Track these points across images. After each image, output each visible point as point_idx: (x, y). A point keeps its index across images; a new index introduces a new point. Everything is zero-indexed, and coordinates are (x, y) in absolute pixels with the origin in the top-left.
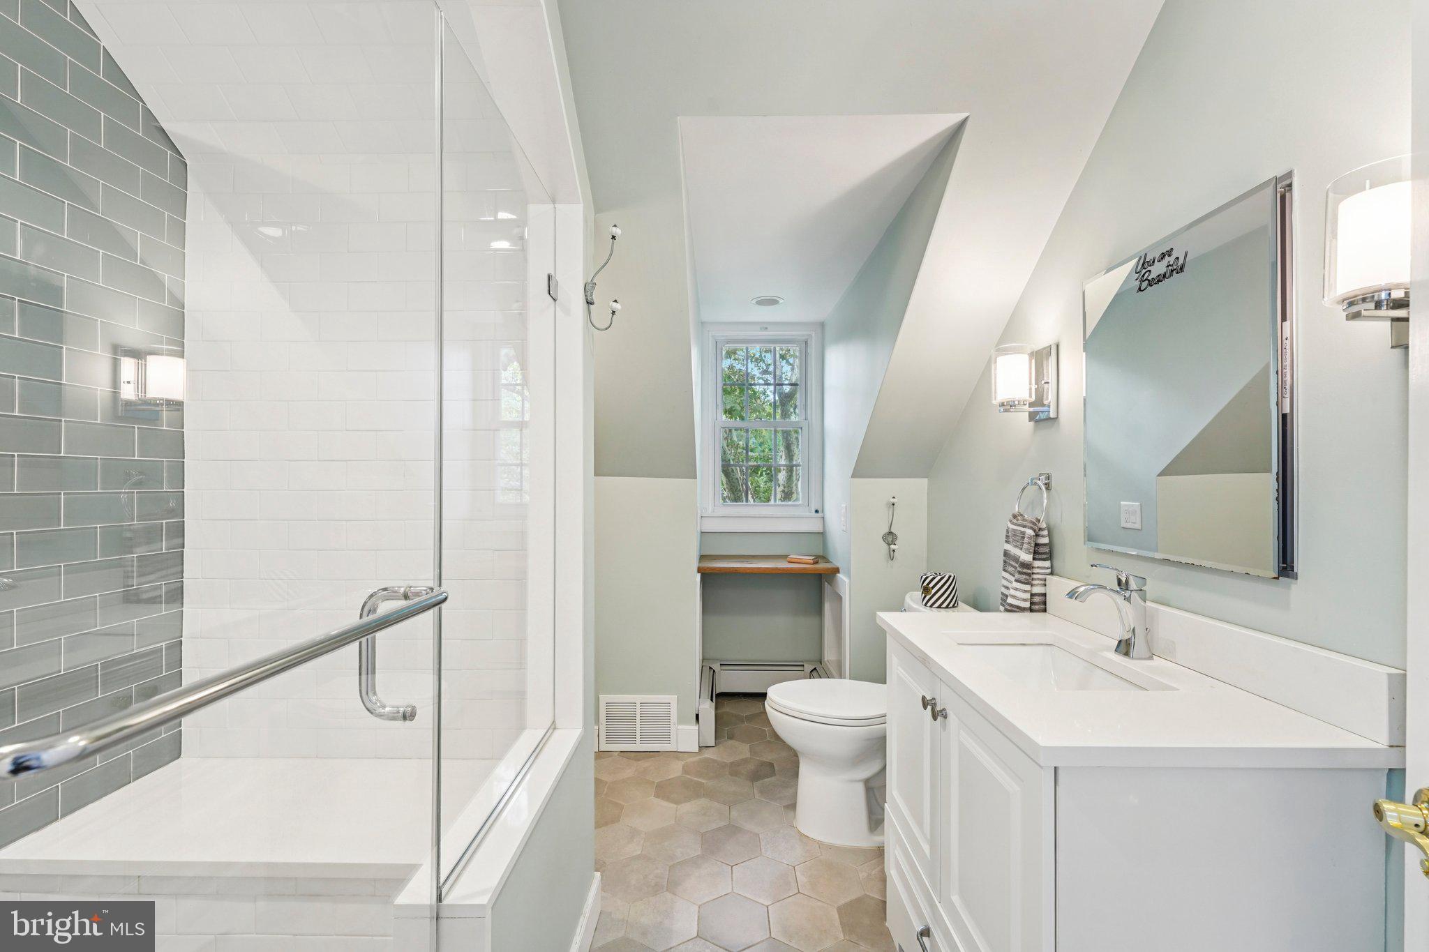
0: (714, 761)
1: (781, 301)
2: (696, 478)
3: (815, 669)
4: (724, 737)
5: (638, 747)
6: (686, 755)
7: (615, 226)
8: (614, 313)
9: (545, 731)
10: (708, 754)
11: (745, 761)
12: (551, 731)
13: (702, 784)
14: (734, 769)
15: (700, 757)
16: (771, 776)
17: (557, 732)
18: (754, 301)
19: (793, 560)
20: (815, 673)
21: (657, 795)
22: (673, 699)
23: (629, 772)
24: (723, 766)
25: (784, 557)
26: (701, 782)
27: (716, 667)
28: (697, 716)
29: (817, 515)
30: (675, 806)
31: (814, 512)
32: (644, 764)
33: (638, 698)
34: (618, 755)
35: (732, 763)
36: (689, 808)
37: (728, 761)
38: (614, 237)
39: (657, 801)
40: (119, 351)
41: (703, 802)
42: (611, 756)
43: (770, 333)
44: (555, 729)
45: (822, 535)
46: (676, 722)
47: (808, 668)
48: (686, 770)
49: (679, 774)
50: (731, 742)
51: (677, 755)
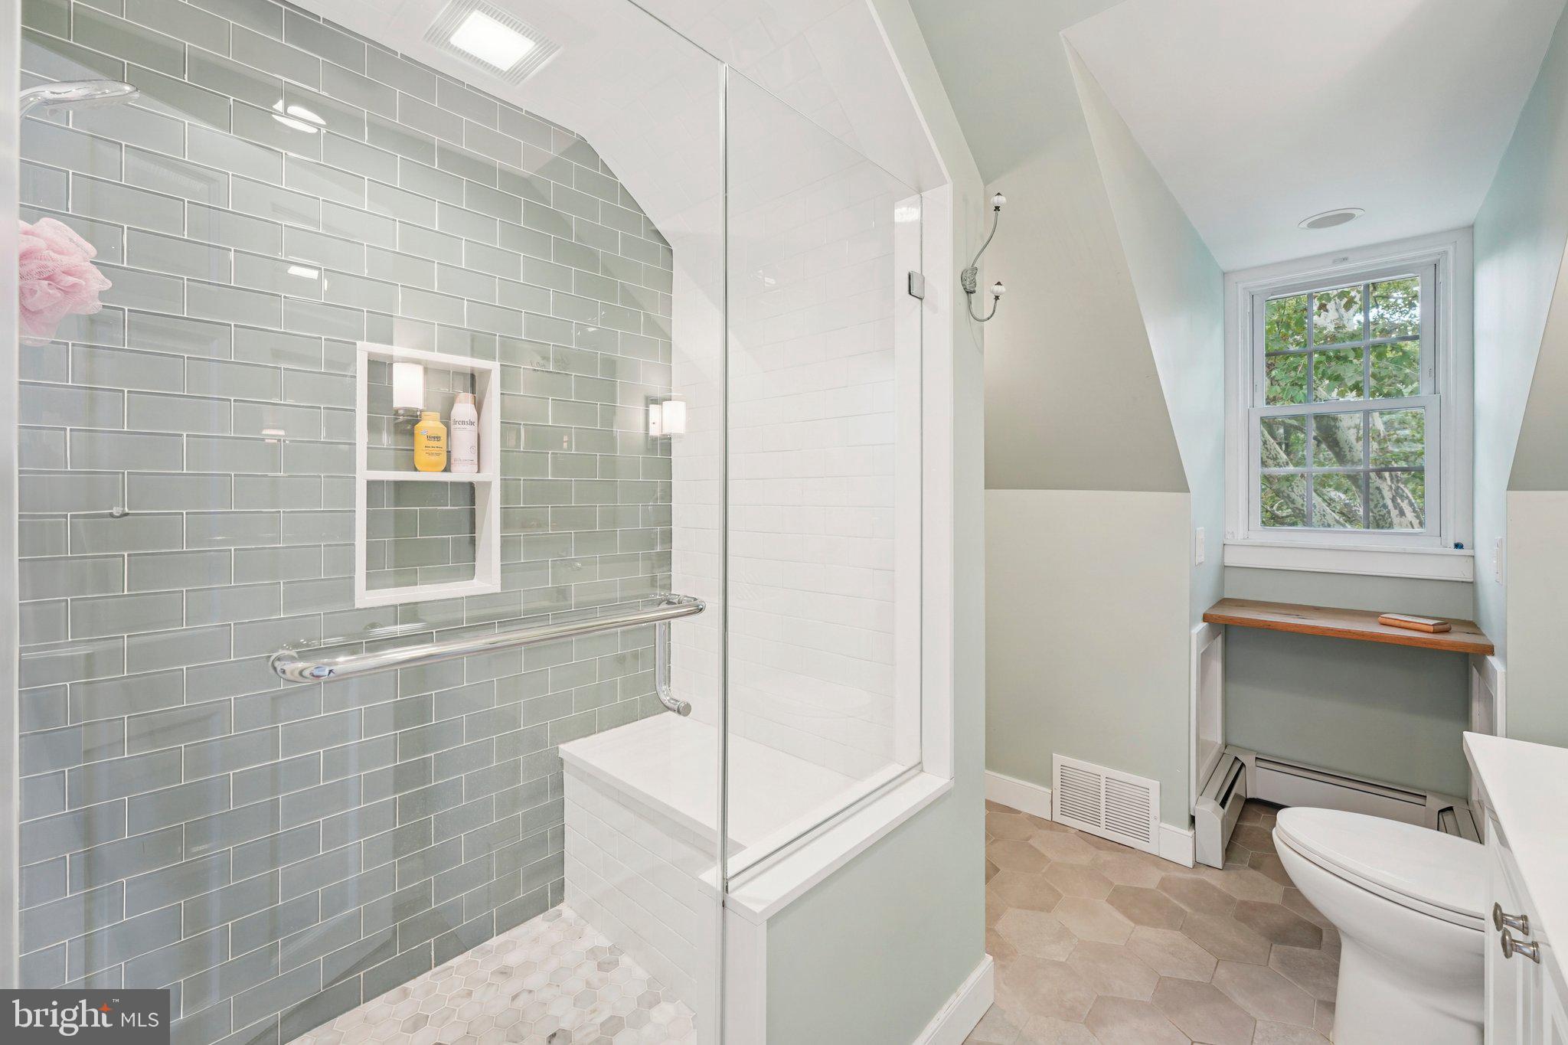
0: (1214, 888)
1: (1356, 212)
2: (1188, 490)
3: (1450, 809)
4: (1242, 862)
5: (1101, 831)
6: (1171, 866)
7: (999, 194)
8: (997, 298)
9: (905, 769)
10: (1206, 876)
11: (1269, 908)
12: (913, 772)
13: (1182, 911)
14: (1246, 913)
15: (1193, 876)
16: (1311, 946)
17: (923, 775)
18: (1304, 225)
19: (1388, 621)
20: (1448, 818)
21: (1110, 901)
22: (1154, 785)
23: (1084, 858)
24: (1228, 900)
25: (1374, 615)
26: (1184, 910)
27: (1248, 760)
28: (1193, 819)
29: (1458, 551)
30: (1133, 925)
31: (1453, 546)
32: (1105, 856)
33: (1104, 771)
34: (1075, 833)
35: (1244, 903)
36: (1153, 938)
37: (1239, 897)
38: (997, 208)
39: (1107, 906)
40: (652, 400)
41: (1178, 936)
42: (1066, 831)
43: (1352, 265)
44: (922, 771)
45: (1472, 585)
46: (1158, 816)
47: (1435, 804)
48: (1164, 884)
49: (1153, 886)
50: (1253, 873)
51: (1158, 861)
